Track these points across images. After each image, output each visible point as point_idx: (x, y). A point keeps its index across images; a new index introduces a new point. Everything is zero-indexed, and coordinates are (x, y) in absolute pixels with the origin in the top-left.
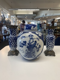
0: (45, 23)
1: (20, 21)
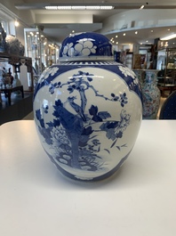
0: (128, 52)
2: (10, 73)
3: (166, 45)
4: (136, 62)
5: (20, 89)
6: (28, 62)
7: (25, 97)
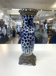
0: (37, 24)
1: (14, 21)
3: (49, 22)
4: (40, 27)
6: (6, 26)
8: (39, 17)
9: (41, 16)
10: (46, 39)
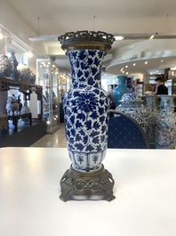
0: (138, 82)
1: (63, 76)
2: (19, 100)
5: (28, 116)
6: (39, 90)
7: (33, 124)
8: (144, 58)
9: (148, 56)
10: (172, 129)
